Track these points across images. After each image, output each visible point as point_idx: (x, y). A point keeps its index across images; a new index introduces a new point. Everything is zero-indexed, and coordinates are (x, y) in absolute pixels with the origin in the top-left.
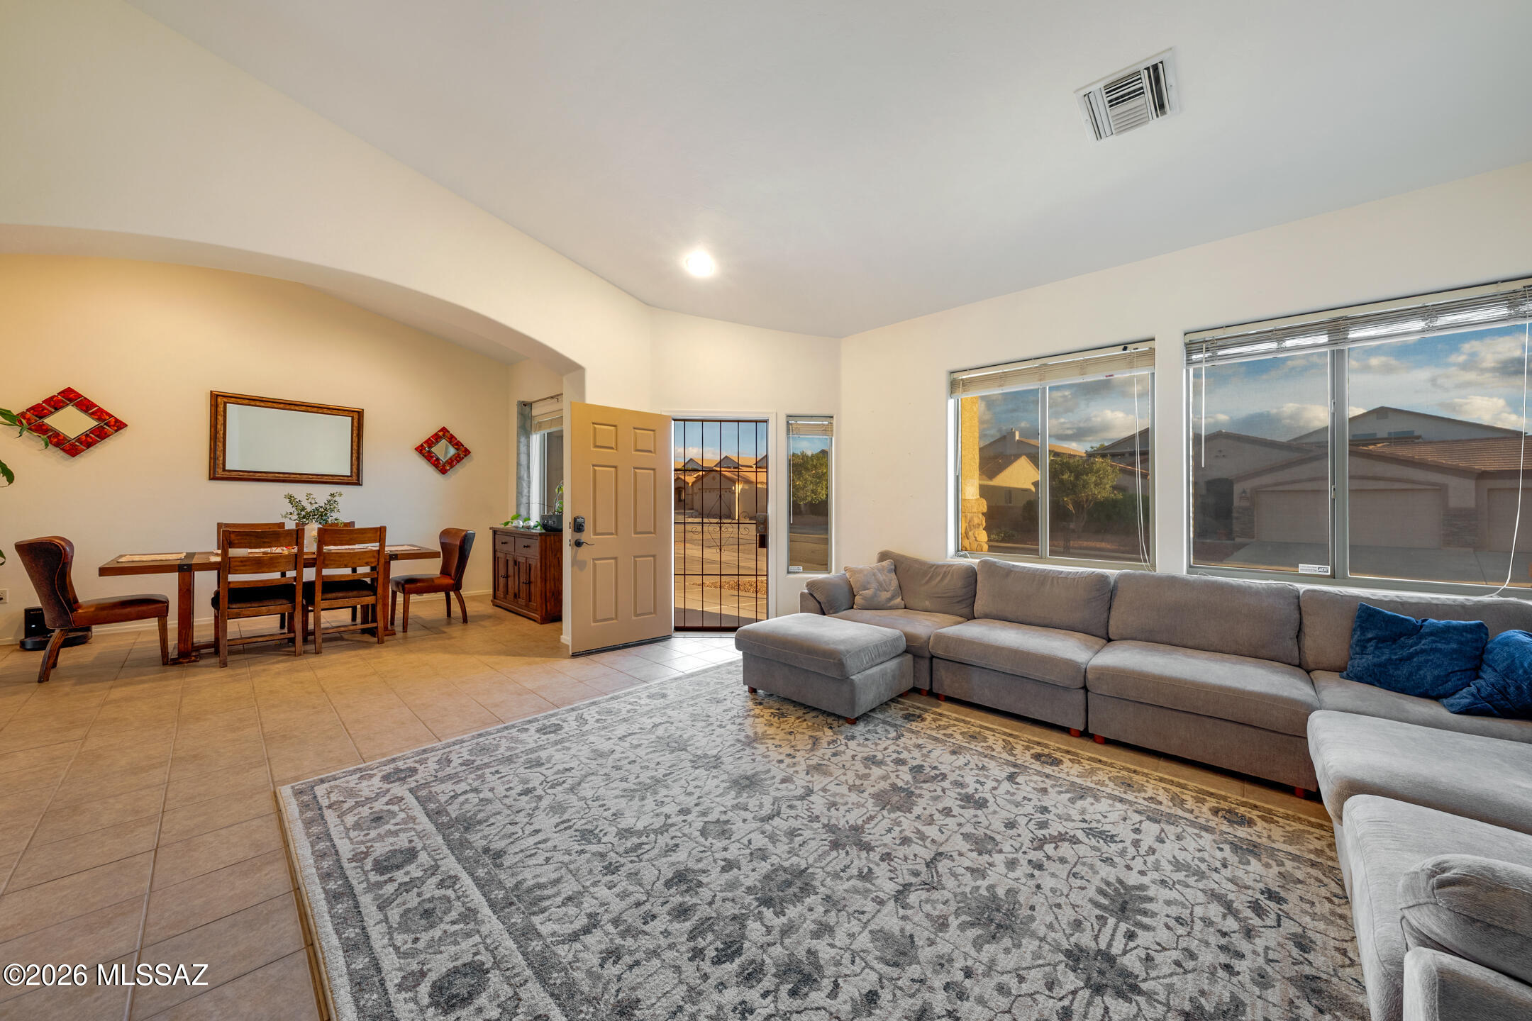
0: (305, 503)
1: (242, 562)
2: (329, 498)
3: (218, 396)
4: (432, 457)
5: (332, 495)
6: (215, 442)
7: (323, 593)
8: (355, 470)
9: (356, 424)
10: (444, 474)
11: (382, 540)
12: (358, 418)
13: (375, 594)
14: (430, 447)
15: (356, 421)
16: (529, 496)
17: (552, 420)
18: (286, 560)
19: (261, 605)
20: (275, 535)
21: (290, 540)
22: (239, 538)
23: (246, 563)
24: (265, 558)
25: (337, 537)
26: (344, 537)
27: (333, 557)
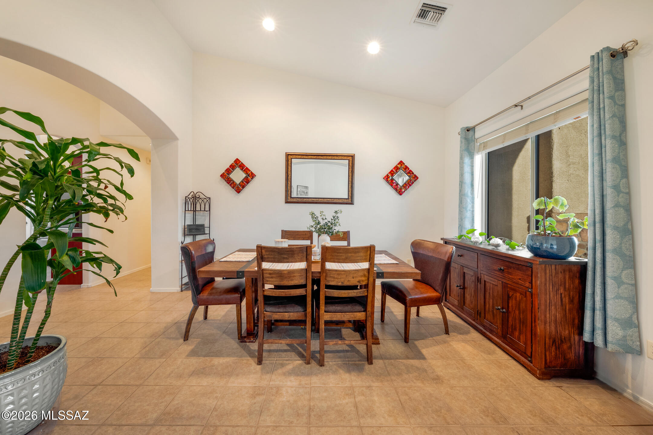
0: (320, 219)
1: (270, 274)
2: (334, 214)
3: (288, 155)
4: (393, 183)
5: (336, 212)
6: (287, 182)
7: (326, 303)
8: (350, 194)
9: (351, 164)
10: (401, 194)
11: (371, 260)
12: (351, 159)
13: (365, 311)
14: (392, 175)
15: (351, 162)
16: (473, 211)
17: (505, 134)
18: (299, 274)
19: (285, 311)
20: (291, 252)
21: (302, 257)
22: (267, 253)
23: (273, 276)
24: (285, 272)
25: (336, 256)
26: (341, 256)
27: (333, 274)
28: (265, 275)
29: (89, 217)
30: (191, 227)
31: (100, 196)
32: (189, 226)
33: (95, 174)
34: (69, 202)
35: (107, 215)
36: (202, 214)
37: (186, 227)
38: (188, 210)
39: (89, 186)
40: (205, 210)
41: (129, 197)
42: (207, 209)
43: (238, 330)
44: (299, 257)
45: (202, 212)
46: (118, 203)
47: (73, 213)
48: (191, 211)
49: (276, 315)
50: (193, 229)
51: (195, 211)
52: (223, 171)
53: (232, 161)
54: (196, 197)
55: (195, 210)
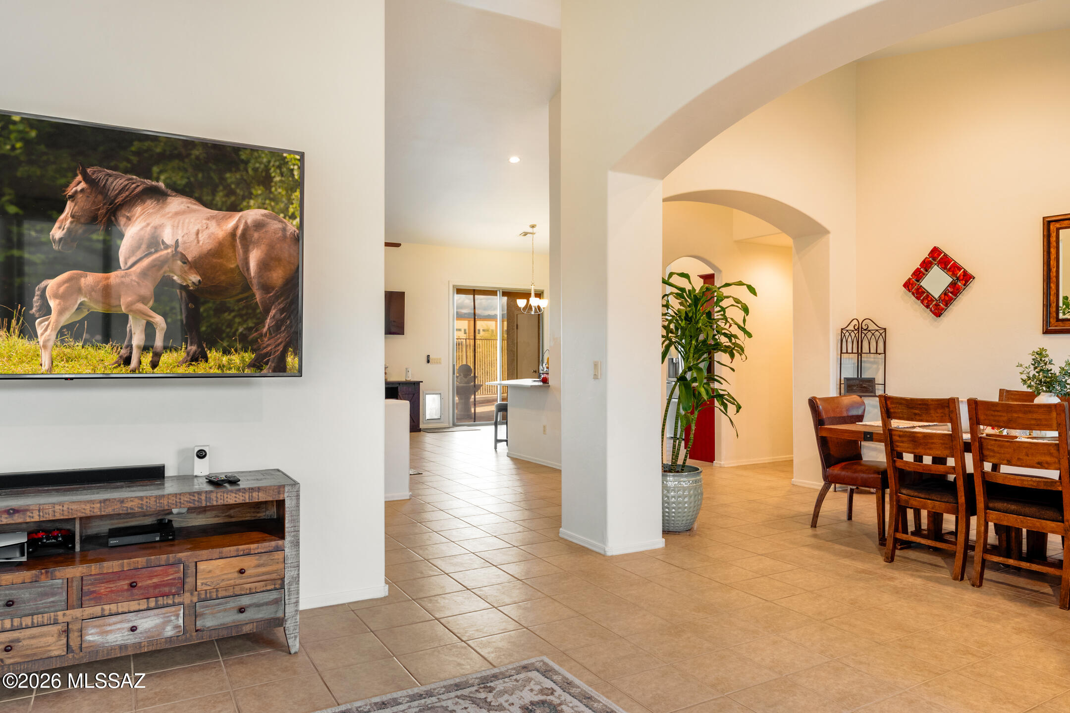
3: (1051, 221)
13: (1063, 520)
18: (941, 441)
19: (927, 497)
20: (924, 406)
21: (942, 415)
22: (893, 406)
23: (904, 439)
24: (919, 435)
25: (992, 415)
26: (1001, 416)
27: (992, 445)
28: (896, 438)
29: (720, 356)
30: (851, 382)
31: (725, 335)
32: (847, 379)
33: (722, 313)
34: (704, 341)
35: (732, 356)
36: (872, 360)
37: (842, 382)
38: (847, 353)
39: (718, 326)
40: (877, 353)
41: (750, 335)
42: (881, 350)
43: (879, 528)
44: (938, 415)
45: (872, 355)
46: (738, 341)
47: (706, 353)
48: (852, 353)
49: (915, 500)
50: (854, 386)
51: (860, 354)
52: (908, 275)
53: (925, 254)
54: (862, 328)
55: (860, 352)
